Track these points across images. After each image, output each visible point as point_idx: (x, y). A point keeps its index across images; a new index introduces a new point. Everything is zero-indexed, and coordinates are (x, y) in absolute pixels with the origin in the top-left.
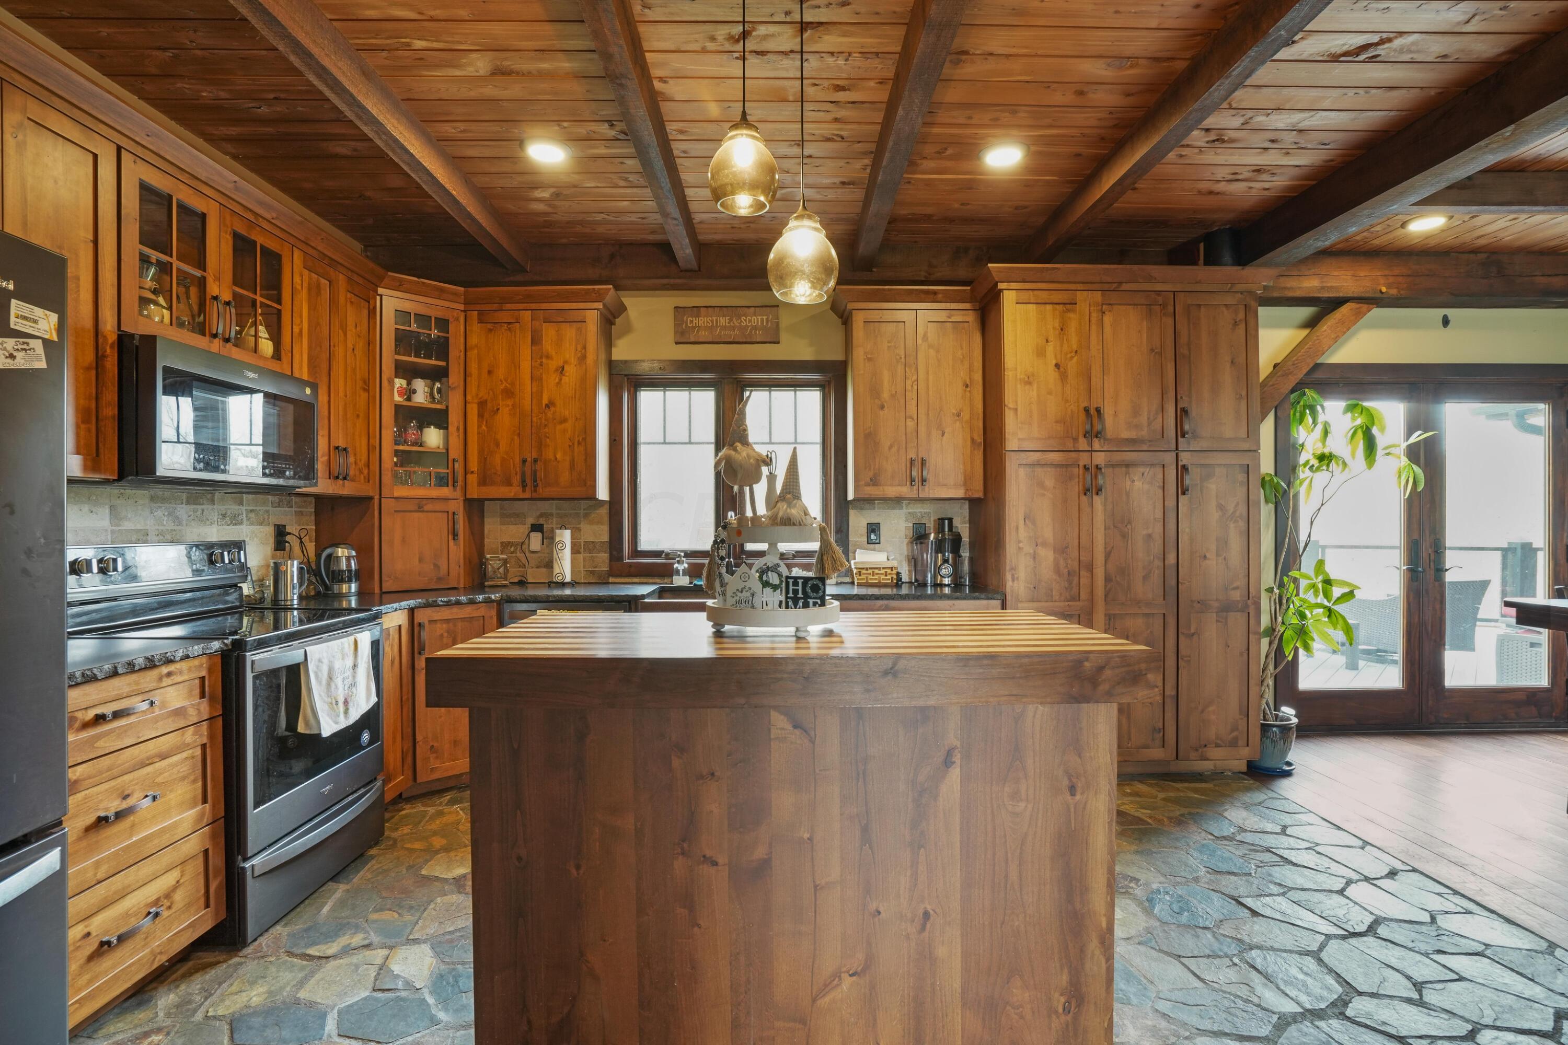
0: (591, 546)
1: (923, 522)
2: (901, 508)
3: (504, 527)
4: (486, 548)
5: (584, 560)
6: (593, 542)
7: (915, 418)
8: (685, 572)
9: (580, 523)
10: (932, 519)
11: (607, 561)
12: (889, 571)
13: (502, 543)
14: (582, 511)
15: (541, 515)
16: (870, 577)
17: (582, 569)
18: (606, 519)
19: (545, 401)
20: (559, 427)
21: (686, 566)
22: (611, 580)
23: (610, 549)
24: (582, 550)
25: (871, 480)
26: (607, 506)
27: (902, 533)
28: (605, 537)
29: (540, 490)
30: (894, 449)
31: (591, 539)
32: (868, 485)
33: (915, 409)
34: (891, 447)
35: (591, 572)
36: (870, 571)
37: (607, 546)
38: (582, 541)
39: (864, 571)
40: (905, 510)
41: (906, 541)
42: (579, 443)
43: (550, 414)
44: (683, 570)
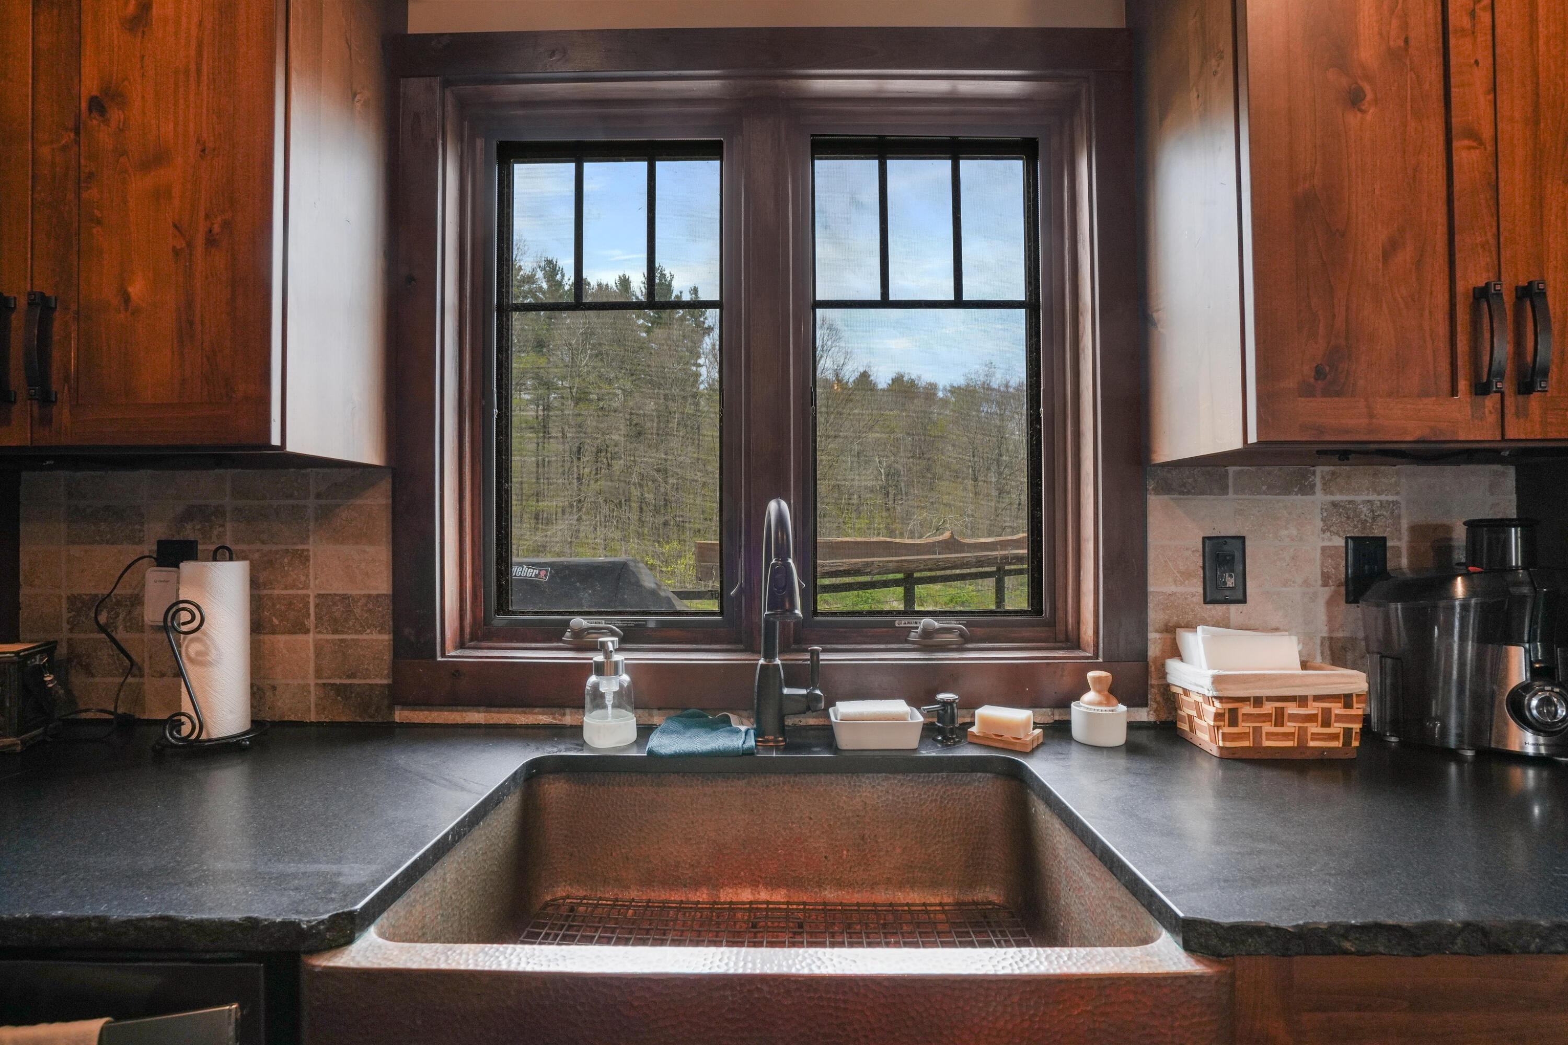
0: (338, 610)
1: (1377, 532)
2: (1308, 489)
3: (76, 551)
4: (23, 614)
5: (318, 654)
6: (345, 597)
7: (1487, 133)
8: (626, 699)
9: (305, 540)
10: (1405, 524)
11: (388, 657)
12: (1337, 709)
13: (72, 599)
14: (311, 502)
15: (188, 515)
16: (1267, 728)
17: (312, 681)
18: (383, 525)
19: (90, 85)
20: (139, 184)
21: (625, 678)
22: (400, 715)
23: (395, 619)
24: (311, 622)
25: (1319, 373)
26: (385, 485)
27: (1314, 571)
28: (382, 585)
29: (63, 414)
30: (1405, 256)
31: (338, 587)
32: (1307, 391)
33: (1484, 102)
34: (1391, 248)
35: (340, 690)
36: (1269, 708)
37: (385, 610)
38: (311, 593)
39: (1247, 709)
40: (1320, 497)
41: (1324, 593)
42: (211, 241)
43: (104, 136)
44: (617, 694)
